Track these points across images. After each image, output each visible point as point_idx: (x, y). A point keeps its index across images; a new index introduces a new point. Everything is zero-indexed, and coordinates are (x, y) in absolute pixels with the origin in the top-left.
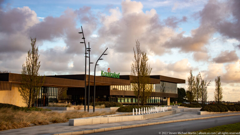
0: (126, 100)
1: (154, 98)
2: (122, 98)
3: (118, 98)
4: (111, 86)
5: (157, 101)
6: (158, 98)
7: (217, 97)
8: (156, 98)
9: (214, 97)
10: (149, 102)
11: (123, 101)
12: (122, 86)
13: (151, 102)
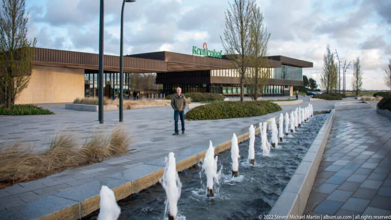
0: (234, 90)
1: (272, 86)
2: (229, 88)
3: (224, 88)
4: (212, 71)
5: (276, 91)
6: (277, 87)
7: (355, 84)
8: (275, 87)
9: (352, 85)
10: (266, 93)
11: (229, 92)
12: (227, 70)
13: (269, 92)
